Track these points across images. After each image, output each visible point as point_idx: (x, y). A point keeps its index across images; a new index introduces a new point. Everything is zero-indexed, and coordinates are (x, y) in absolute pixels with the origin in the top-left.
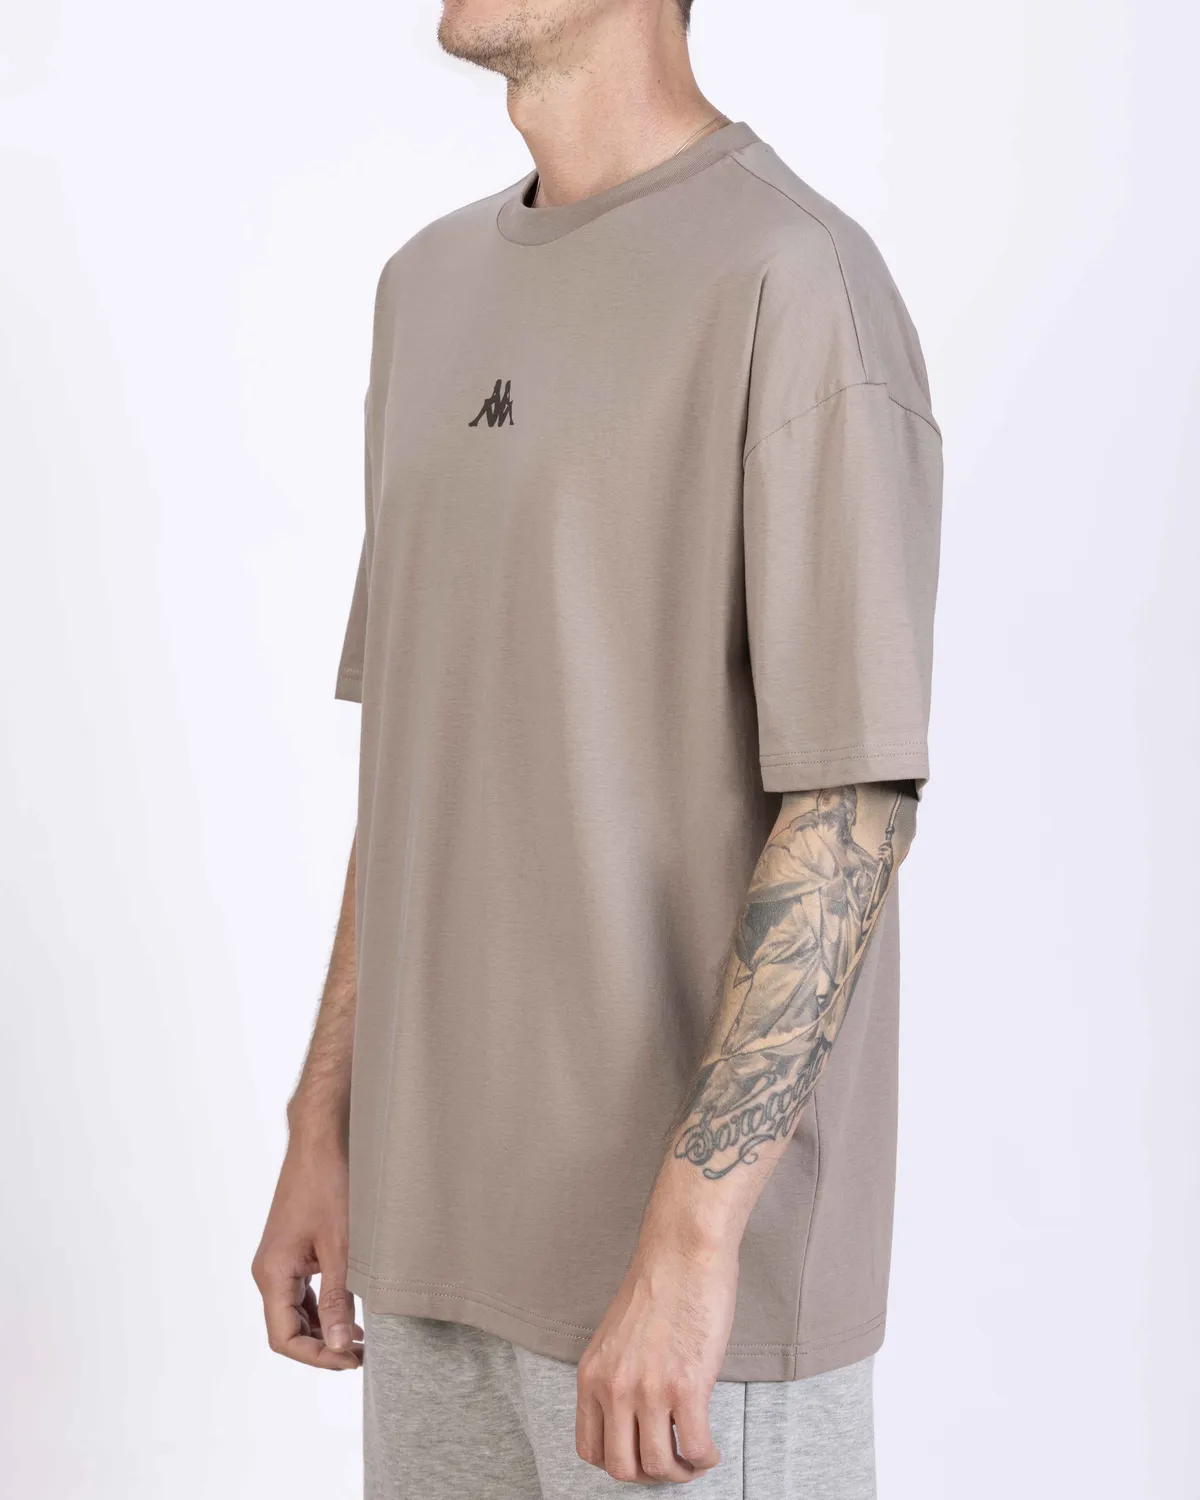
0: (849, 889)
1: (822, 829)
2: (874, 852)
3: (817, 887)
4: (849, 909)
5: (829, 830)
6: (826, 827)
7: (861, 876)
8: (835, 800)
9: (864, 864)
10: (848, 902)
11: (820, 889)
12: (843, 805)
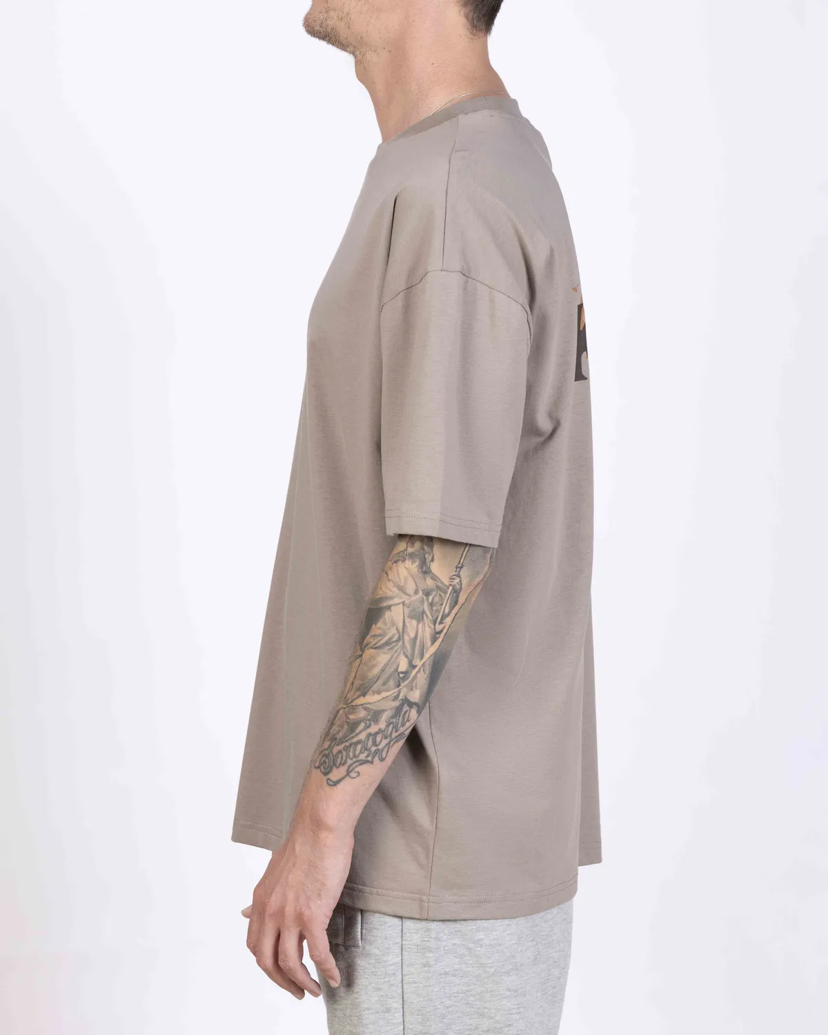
0: (426, 604)
1: (408, 563)
2: (446, 582)
3: (402, 600)
4: (425, 616)
5: (412, 564)
6: (410, 562)
7: (436, 595)
8: (418, 545)
9: (438, 588)
10: (424, 612)
11: (403, 603)
12: (423, 549)
